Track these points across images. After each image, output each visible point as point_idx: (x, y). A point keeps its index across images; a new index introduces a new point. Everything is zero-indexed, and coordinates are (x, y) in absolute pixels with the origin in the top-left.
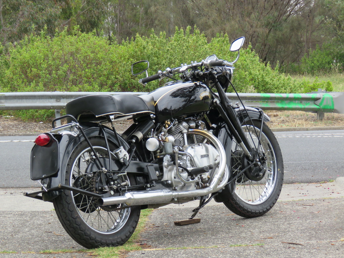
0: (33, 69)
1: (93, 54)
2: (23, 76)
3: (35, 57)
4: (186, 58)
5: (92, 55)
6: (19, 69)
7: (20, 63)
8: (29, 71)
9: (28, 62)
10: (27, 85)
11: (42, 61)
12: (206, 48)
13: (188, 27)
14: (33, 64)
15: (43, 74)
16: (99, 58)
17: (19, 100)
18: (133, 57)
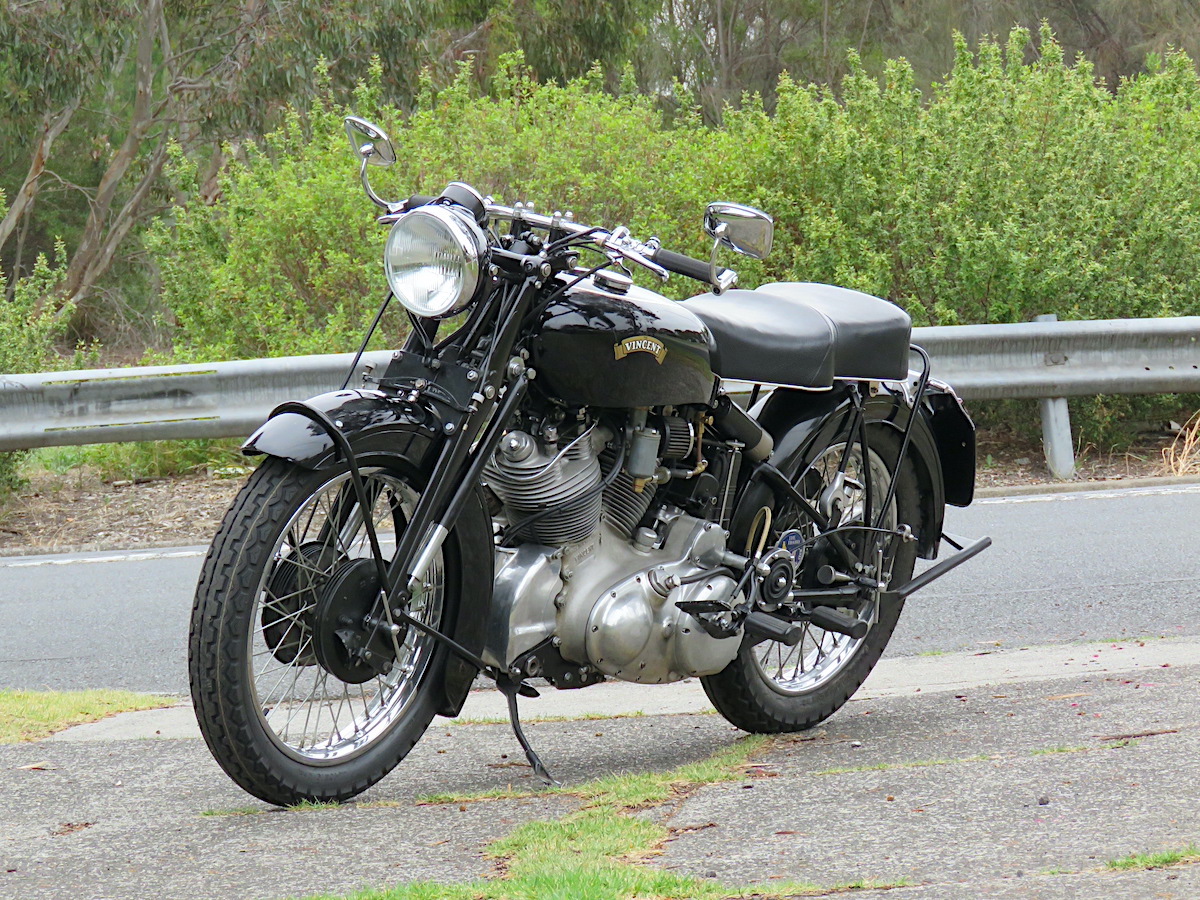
0: (331, 255)
1: (591, 176)
2: (290, 288)
3: (339, 202)
4: (1001, 169)
5: (588, 181)
6: (269, 258)
7: (274, 230)
8: (313, 263)
9: (309, 223)
10: (311, 326)
11: (369, 218)
12: (1092, 124)
13: (1017, 32)
14: (331, 233)
15: (376, 273)
16: (618, 191)
17: (277, 391)
18: (771, 180)
